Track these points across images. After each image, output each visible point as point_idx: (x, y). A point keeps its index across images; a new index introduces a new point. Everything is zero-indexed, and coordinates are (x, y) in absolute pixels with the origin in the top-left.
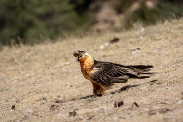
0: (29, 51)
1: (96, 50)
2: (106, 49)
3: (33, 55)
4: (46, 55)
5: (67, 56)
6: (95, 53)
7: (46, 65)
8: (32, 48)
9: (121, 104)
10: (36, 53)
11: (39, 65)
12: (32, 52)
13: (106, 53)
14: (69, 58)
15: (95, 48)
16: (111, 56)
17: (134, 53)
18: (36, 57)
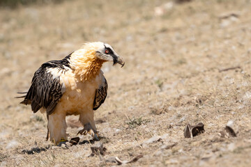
0: (7, 20)
1: (147, 18)
2: (167, 15)
3: (14, 29)
4: (43, 29)
5: (86, 30)
6: (143, 23)
7: (41, 48)
8: (13, 14)
9: (198, 130)
10: (22, 25)
11: (28, 49)
12: (13, 22)
13: (167, 24)
14: (90, 35)
15: (144, 14)
16: (178, 30)
17: (226, 23)
18: (21, 33)
